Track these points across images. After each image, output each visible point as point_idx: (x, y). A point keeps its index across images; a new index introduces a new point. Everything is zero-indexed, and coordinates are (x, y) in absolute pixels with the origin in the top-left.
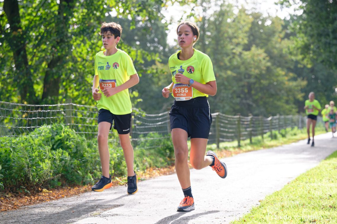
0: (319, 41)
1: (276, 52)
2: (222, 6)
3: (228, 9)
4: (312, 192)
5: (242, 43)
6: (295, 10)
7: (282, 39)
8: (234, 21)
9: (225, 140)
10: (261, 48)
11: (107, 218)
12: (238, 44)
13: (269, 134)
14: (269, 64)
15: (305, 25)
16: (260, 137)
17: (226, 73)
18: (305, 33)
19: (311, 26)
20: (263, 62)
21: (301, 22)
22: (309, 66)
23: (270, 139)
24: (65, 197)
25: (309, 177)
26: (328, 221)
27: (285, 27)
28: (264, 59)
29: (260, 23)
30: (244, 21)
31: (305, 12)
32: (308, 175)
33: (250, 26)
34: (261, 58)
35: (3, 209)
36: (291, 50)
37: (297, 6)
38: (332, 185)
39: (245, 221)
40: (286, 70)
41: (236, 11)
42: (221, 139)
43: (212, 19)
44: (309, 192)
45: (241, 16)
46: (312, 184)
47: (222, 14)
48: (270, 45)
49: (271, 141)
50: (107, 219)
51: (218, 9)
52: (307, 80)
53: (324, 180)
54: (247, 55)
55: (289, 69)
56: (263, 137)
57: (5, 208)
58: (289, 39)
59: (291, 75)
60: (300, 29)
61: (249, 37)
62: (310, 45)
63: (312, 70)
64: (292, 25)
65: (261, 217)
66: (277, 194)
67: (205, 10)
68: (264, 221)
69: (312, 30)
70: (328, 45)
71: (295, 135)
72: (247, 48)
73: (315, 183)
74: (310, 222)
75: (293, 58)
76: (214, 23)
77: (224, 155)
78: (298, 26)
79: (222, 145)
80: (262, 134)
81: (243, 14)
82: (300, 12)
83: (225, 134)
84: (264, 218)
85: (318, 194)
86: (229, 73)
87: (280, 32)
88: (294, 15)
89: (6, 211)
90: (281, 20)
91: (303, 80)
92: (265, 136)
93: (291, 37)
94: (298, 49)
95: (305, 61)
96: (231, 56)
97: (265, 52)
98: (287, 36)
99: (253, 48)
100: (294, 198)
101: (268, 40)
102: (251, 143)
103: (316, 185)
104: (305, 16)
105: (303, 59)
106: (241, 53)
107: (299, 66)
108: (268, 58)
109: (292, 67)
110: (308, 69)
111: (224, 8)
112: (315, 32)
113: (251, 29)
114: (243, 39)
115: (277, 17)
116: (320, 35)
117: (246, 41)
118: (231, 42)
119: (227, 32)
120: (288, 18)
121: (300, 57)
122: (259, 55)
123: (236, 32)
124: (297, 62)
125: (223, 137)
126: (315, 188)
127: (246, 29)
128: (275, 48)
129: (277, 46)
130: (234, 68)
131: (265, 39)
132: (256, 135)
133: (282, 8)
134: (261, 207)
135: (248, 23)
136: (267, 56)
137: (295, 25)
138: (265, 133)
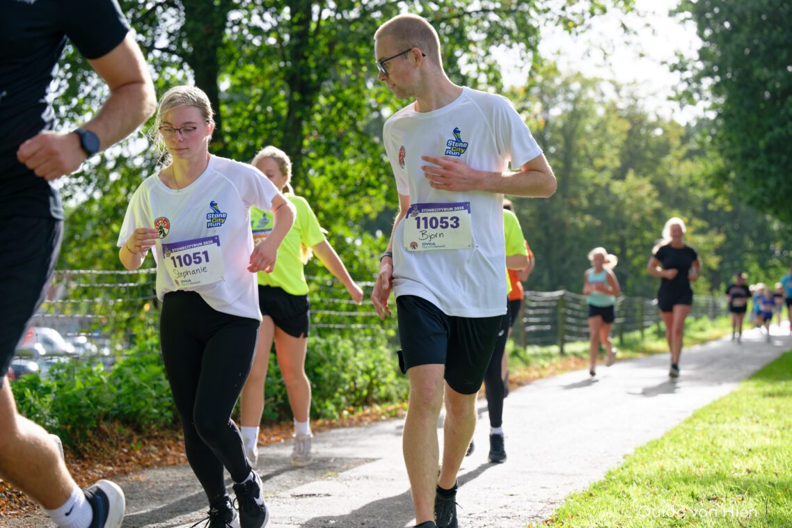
0: (745, 166)
1: (670, 183)
2: (576, 101)
3: (586, 107)
4: (719, 442)
5: (611, 166)
6: (705, 110)
7: (682, 160)
8: (596, 128)
9: (574, 338)
10: (645, 175)
11: (348, 482)
12: (603, 169)
13: (654, 328)
14: (658, 205)
15: (720, 139)
16: (637, 334)
17: (583, 220)
18: (721, 151)
19: (730, 139)
20: (648, 201)
21: (714, 131)
22: (729, 209)
23: (655, 337)
24: (283, 441)
25: (717, 412)
26: (741, 499)
27: (685, 139)
28: (649, 195)
29: (643, 131)
30: (615, 128)
31: (719, 116)
32: (716, 408)
33: (624, 137)
34: (643, 193)
35: (171, 461)
36: (696, 179)
37: (708, 104)
38: (756, 428)
39: (591, 495)
40: (689, 214)
41: (600, 111)
42: (567, 337)
43: (560, 124)
44: (712, 443)
45: (609, 118)
46: (721, 426)
47: (575, 116)
48: (659, 171)
49: (657, 340)
50: (349, 486)
51: (570, 107)
52: (726, 232)
53: (742, 419)
54: (618, 187)
55: (695, 213)
56: (643, 336)
57: (174, 460)
58: (692, 160)
59: (699, 223)
60: (712, 143)
61: (622, 156)
62: (728, 172)
63: (733, 216)
64: (698, 137)
65: (621, 488)
66: (655, 444)
67: (546, 108)
68: (625, 496)
69: (733, 146)
70: (760, 174)
71: (702, 330)
72: (620, 175)
73: (726, 424)
74: (709, 500)
75: (700, 194)
76: (562, 130)
77: (572, 365)
78: (709, 139)
79: (569, 348)
80: (642, 328)
81: (613, 117)
82: (712, 115)
83: (574, 329)
84: (626, 491)
85: (729, 444)
86: (588, 218)
87: (679, 148)
88: (703, 119)
89: (175, 464)
90: (678, 127)
91: (719, 233)
92: (648, 331)
93: (696, 158)
94: (707, 178)
95: (720, 201)
96: (591, 189)
97: (652, 182)
98: (690, 155)
99: (631, 176)
100: (684, 452)
101: (656, 162)
102: (623, 345)
103: (726, 427)
104: (720, 122)
105: (716, 196)
106: (608, 185)
107: (711, 207)
108: (656, 194)
109: (699, 209)
110: (728, 213)
111: (580, 106)
112: (738, 150)
113: (627, 142)
114: (612, 160)
115: (672, 123)
116: (747, 156)
117: (617, 163)
118: (591, 164)
119: (585, 148)
120: (694, 124)
121: (711, 193)
122: (640, 187)
123: (600, 147)
124: (706, 202)
125: (571, 333)
126: (725, 433)
127: (618, 141)
128: (670, 175)
129: (673, 171)
130: (596, 211)
131: (651, 160)
132: (630, 330)
133: (682, 106)
134: (624, 468)
135: (622, 132)
136: (653, 190)
137: (704, 136)
138: (648, 327)
